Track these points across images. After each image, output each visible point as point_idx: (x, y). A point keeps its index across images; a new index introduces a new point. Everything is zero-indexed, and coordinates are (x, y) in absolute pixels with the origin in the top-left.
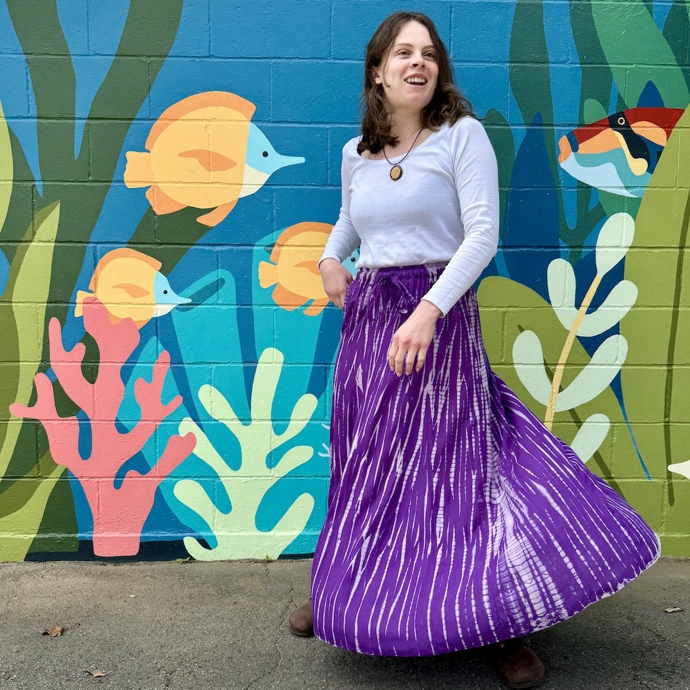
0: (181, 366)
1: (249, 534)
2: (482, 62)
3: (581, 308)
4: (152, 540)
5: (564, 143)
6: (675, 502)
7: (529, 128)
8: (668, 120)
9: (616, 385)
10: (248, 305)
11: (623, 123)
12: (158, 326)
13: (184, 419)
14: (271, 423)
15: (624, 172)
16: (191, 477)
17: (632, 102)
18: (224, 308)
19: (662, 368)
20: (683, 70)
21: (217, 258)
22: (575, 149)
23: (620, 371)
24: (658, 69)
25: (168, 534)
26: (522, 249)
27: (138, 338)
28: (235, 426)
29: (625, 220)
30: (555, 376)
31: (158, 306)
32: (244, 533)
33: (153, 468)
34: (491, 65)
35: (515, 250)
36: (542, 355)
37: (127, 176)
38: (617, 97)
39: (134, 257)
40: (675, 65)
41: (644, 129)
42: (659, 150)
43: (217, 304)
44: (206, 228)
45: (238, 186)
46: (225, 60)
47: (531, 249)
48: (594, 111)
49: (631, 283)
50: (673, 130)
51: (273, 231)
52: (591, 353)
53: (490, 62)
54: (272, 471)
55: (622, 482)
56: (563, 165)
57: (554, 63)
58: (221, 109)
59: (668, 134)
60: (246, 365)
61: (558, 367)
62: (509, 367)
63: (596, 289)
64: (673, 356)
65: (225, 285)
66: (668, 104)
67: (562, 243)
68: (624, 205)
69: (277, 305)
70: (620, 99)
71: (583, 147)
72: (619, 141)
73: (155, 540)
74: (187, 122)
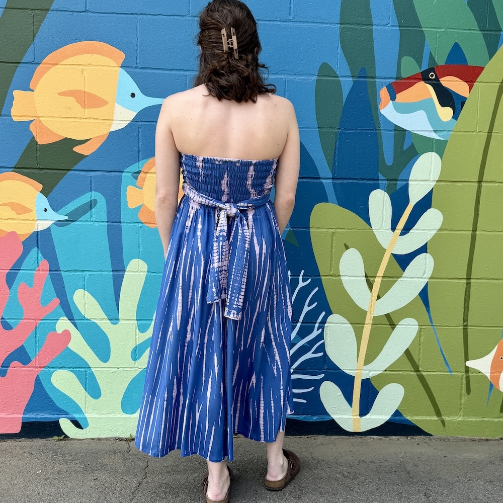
0: (58, 272)
1: (115, 417)
2: (317, 23)
3: (396, 231)
4: (32, 420)
5: (384, 93)
6: (471, 392)
7: (356, 79)
8: (471, 75)
9: (424, 294)
10: (117, 222)
11: (434, 77)
12: (39, 239)
13: (61, 318)
14: (136, 322)
15: (433, 118)
16: (66, 367)
17: (441, 61)
18: (96, 224)
19: (462, 281)
20: (483, 34)
21: (91, 182)
22: (393, 98)
23: (427, 283)
24: (463, 33)
25: (46, 416)
26: (348, 181)
27: (21, 248)
28: (105, 325)
29: (433, 159)
30: (374, 286)
31: (38, 222)
32: (112, 416)
33: (33, 360)
34: (324, 25)
35: (342, 181)
36: (363, 269)
37: (14, 111)
38: (429, 55)
39: (19, 180)
40: (477, 30)
41: (451, 83)
42: (463, 101)
43: (90, 221)
44: (81, 157)
45: (110, 122)
46: (99, 15)
47: (355, 181)
48: (410, 67)
49: (437, 210)
50: (475, 84)
51: (139, 161)
52: (404, 269)
53: (323, 23)
54: (137, 363)
55: (427, 374)
56: (383, 112)
57: (377, 25)
58: (95, 56)
59: (471, 87)
60: (115, 273)
61: (376, 279)
62: (337, 278)
63: (408, 215)
64: (471, 271)
65: (98, 205)
66: (471, 63)
67: (381, 177)
68: (433, 146)
69: (142, 223)
70: (431, 58)
71: (400, 97)
72: (430, 93)
73: (35, 420)
74: (66, 66)
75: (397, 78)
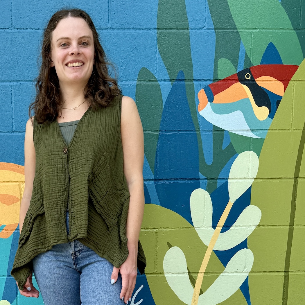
5: (202, 95)
7: (174, 83)
8: (285, 74)
11: (250, 78)
15: (250, 118)
17: (256, 61)
20: (297, 33)
22: (211, 100)
24: (277, 32)
29: (251, 157)
38: (244, 56)
40: (291, 29)
41: (267, 82)
42: (278, 99)
47: (177, 181)
48: (226, 69)
52: (225, 264)
56: (201, 113)
57: (193, 29)
59: (286, 86)
61: (199, 275)
68: (250, 145)
70: (247, 59)
71: (218, 98)
72: (246, 93)
75: (214, 80)
